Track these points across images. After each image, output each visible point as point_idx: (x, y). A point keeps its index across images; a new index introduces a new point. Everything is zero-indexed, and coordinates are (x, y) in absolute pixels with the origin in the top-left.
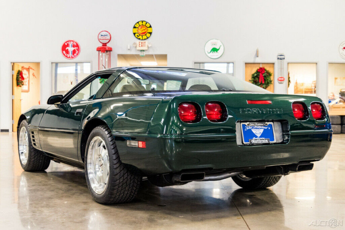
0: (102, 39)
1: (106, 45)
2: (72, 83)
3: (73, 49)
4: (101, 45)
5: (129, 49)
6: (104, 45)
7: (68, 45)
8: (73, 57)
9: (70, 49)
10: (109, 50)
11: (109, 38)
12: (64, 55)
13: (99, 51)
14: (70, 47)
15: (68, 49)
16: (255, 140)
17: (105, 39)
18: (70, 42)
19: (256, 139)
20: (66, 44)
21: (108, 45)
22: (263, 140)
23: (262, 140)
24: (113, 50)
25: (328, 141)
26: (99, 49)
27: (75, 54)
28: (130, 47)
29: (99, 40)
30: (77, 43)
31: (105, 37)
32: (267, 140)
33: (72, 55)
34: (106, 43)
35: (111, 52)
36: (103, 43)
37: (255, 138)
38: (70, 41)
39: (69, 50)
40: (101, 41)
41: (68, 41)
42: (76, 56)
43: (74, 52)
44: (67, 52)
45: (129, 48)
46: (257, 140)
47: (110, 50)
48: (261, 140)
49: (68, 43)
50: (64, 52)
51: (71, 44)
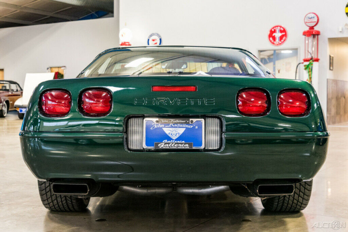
0: (309, 22)
1: (313, 29)
2: (279, 71)
3: (280, 34)
4: (307, 29)
5: (341, 32)
6: (311, 28)
7: (275, 31)
8: (280, 44)
9: (278, 35)
10: (316, 33)
11: (316, 20)
12: (271, 41)
13: (305, 35)
14: (276, 33)
15: (274, 36)
16: (166, 144)
17: (312, 22)
18: (277, 28)
19: (169, 142)
20: (273, 30)
21: (316, 28)
22: (180, 145)
23: (178, 144)
24: (321, 33)
25: (320, 145)
26: (305, 34)
27: (282, 41)
28: (342, 29)
29: (306, 23)
30: (285, 28)
31: (312, 19)
32: (187, 145)
33: (279, 41)
34: (313, 27)
35: (319, 36)
36: (310, 27)
37: (166, 140)
38: (277, 26)
39: (276, 36)
40: (307, 24)
41: (275, 27)
42: (283, 42)
43: (281, 38)
44: (274, 38)
45: (340, 30)
46: (169, 144)
47: (318, 34)
48: (176, 144)
49: (275, 28)
50: (271, 39)
51: (278, 30)
